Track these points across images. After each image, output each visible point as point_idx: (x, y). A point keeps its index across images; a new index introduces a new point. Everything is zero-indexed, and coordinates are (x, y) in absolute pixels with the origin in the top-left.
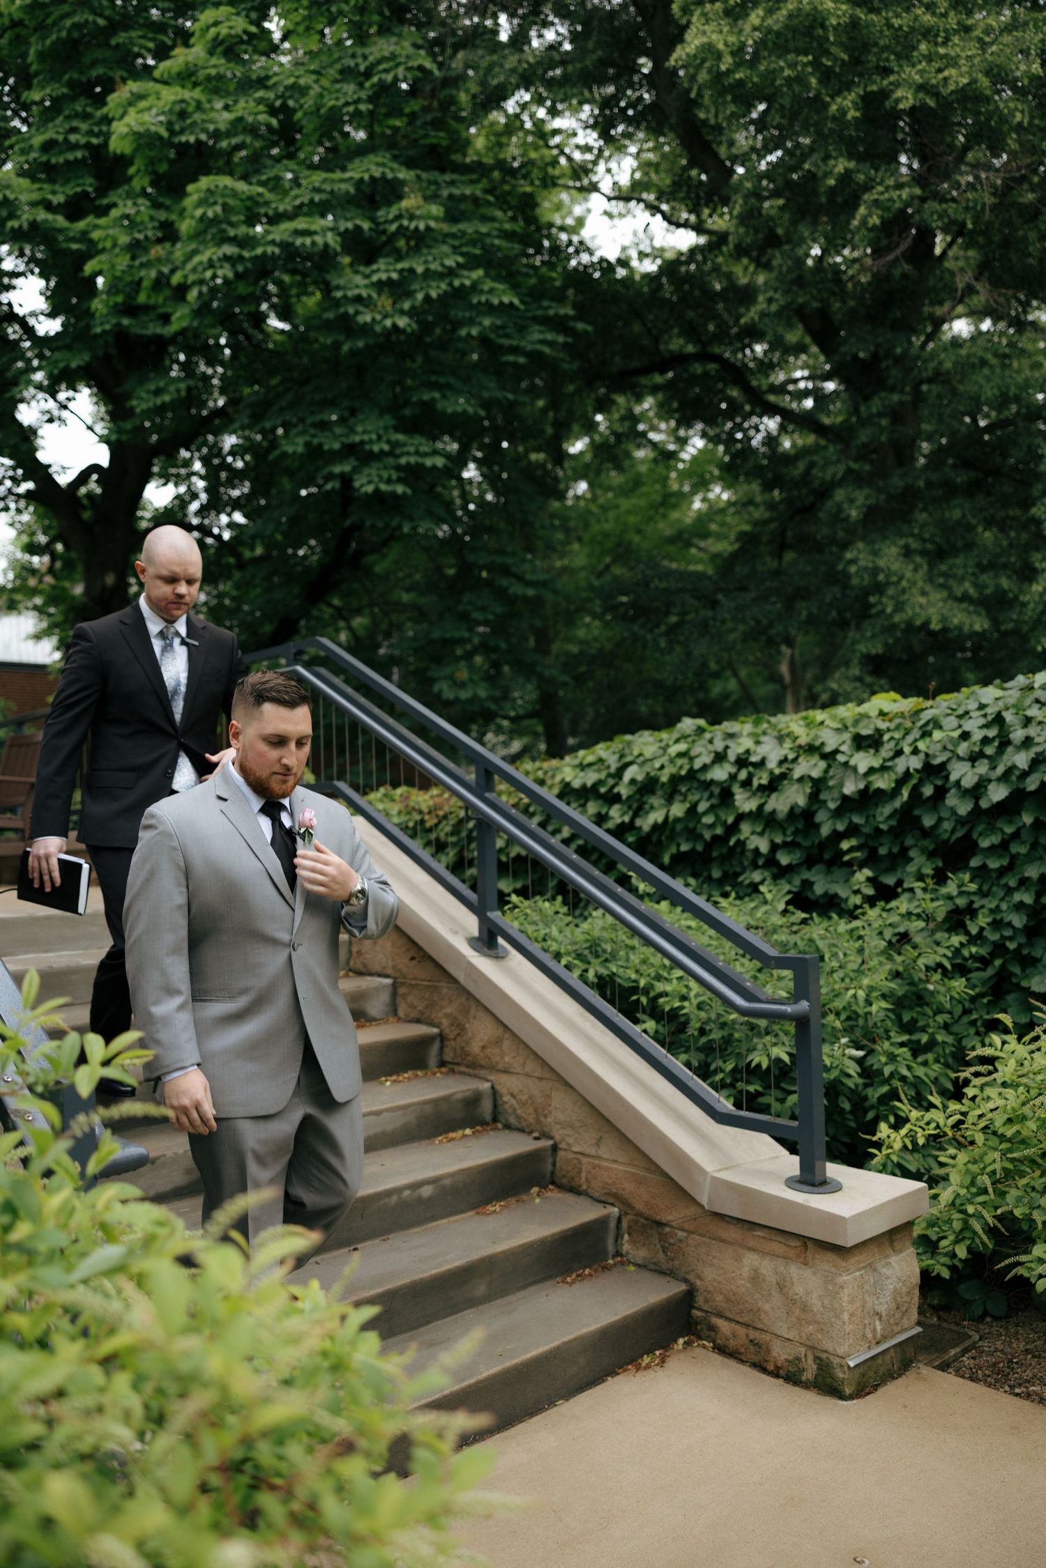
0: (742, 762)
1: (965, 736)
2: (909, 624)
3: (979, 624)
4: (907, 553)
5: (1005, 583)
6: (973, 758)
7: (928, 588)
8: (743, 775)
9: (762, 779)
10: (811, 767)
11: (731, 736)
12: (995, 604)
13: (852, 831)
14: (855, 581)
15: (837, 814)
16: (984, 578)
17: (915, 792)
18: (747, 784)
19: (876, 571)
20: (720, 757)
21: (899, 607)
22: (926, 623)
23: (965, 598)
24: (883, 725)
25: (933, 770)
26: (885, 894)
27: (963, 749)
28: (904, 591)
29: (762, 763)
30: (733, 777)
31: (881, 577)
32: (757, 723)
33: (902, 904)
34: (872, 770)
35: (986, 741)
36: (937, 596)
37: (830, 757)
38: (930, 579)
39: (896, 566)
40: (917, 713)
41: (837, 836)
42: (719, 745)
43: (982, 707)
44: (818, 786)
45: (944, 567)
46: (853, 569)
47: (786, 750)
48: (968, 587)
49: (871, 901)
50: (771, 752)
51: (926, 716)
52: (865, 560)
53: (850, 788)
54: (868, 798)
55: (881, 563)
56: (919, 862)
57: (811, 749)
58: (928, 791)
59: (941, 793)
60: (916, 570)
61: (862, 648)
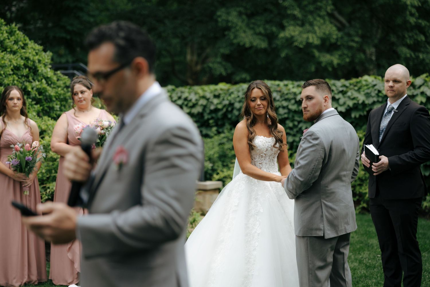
0: (186, 99)
1: (238, 97)
2: (238, 45)
3: (264, 45)
4: (240, 14)
5: (274, 29)
6: (240, 102)
7: (247, 30)
8: (186, 103)
9: (190, 104)
10: (203, 102)
11: (182, 92)
12: (271, 37)
13: (212, 118)
14: (220, 24)
15: (209, 114)
16: (267, 26)
17: (227, 110)
18: (187, 105)
19: (228, 21)
20: (180, 98)
21: (236, 37)
22: (244, 45)
23: (260, 34)
24: (221, 92)
25: (231, 104)
26: (219, 133)
27: (238, 99)
28: (237, 31)
29: (190, 101)
30: (183, 104)
31: (230, 24)
32: (189, 89)
33: (222, 135)
34: (217, 104)
35: (242, 98)
36: (249, 32)
37: (208, 99)
38: (248, 25)
39: (235, 20)
40: (228, 90)
41: (208, 119)
42: (179, 94)
43: (243, 90)
44: (205, 107)
45: (253, 21)
46: (220, 20)
47: (197, 97)
48: (261, 30)
49: (216, 135)
50: (193, 97)
51: (231, 91)
52: (224, 17)
53: (212, 107)
54: (216, 110)
55: (230, 18)
56: (228, 126)
57: (204, 97)
58: (230, 109)
59: (232, 109)
60: (243, 21)
61: (222, 51)
